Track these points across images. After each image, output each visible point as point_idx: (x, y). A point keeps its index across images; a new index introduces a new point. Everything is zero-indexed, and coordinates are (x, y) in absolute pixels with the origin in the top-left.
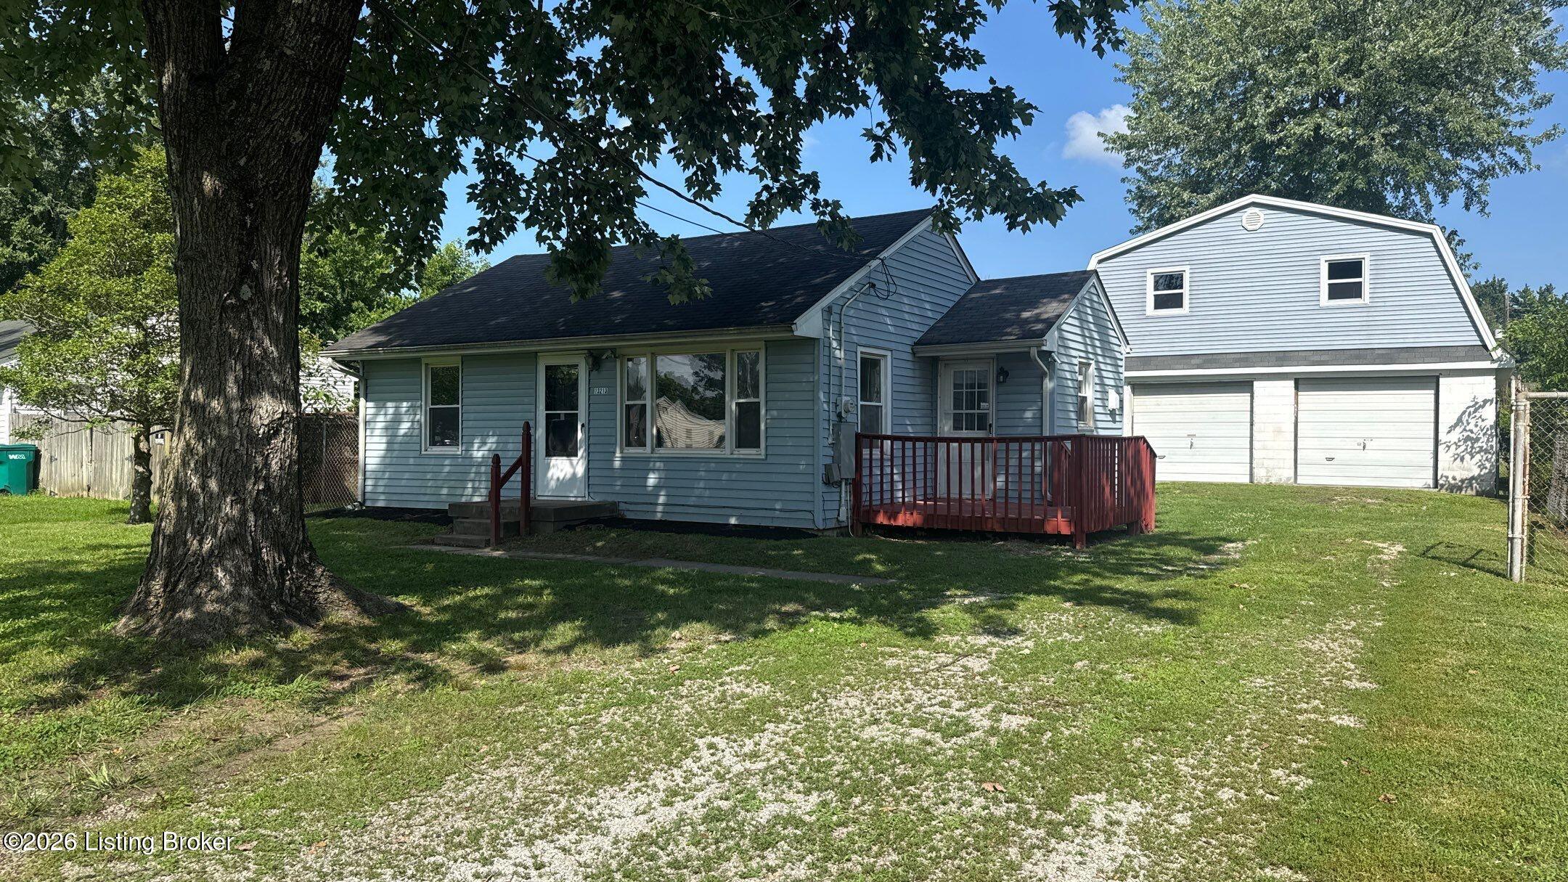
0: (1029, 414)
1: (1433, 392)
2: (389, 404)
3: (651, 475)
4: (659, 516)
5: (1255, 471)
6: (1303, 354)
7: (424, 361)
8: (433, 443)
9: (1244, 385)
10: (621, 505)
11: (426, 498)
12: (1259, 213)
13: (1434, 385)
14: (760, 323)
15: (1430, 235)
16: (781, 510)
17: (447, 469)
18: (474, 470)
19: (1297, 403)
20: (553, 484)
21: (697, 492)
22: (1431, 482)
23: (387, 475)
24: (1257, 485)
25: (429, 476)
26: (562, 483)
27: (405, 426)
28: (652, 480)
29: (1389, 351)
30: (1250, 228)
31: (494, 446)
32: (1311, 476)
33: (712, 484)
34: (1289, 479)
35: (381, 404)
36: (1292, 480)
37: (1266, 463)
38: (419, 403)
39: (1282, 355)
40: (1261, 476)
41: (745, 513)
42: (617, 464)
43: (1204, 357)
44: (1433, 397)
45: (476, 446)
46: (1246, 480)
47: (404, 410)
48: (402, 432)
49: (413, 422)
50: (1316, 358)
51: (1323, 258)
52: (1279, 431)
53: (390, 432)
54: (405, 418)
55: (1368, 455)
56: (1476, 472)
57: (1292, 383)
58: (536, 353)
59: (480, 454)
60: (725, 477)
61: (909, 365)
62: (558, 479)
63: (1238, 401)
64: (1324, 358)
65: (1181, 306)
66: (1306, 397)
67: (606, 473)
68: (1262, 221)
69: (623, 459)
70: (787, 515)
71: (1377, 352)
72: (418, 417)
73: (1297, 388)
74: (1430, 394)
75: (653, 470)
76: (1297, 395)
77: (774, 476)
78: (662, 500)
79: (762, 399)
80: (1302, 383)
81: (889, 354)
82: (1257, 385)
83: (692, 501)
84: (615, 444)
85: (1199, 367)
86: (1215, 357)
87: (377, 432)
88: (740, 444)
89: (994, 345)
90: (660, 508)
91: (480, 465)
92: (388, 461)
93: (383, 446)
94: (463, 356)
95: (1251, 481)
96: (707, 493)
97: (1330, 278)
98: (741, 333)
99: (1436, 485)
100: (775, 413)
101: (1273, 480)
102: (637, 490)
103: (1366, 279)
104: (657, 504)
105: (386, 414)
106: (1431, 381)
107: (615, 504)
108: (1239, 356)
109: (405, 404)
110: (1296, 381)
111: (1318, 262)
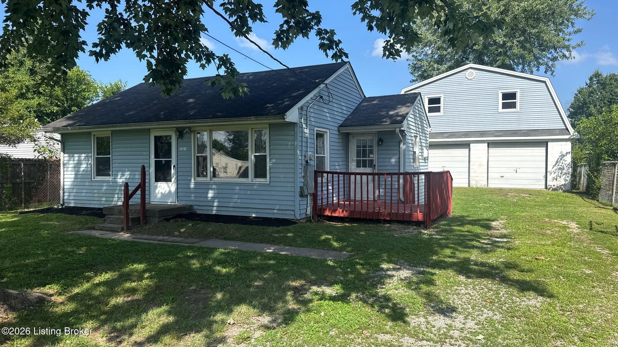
0: (393, 160)
1: (545, 148)
2: (76, 155)
3: (210, 192)
4: (214, 212)
5: (471, 182)
6: (492, 132)
7: (93, 134)
8: (98, 174)
9: (466, 145)
10: (194, 206)
11: (95, 202)
12: (473, 72)
13: (546, 146)
14: (267, 114)
15: (544, 82)
16: (278, 210)
17: (105, 188)
18: (118, 188)
19: (488, 153)
20: (159, 196)
21: (234, 200)
22: (544, 187)
23: (75, 191)
24: (472, 188)
25: (95, 191)
26: (163, 195)
27: (83, 166)
28: (211, 194)
29: (527, 131)
30: (469, 78)
31: (128, 177)
32: (494, 184)
33: (242, 196)
34: (485, 185)
35: (71, 155)
36: (486, 186)
37: (476, 179)
38: (90, 155)
39: (482, 132)
40: (473, 184)
41: (259, 211)
42: (192, 186)
43: (450, 133)
44: (545, 151)
45: (119, 176)
46: (466, 185)
47: (83, 158)
48: (82, 169)
49: (87, 164)
50: (497, 134)
51: (500, 91)
52: (481, 165)
53: (76, 169)
54: (84, 162)
55: (518, 175)
56: (563, 182)
57: (486, 144)
58: (150, 129)
59: (121, 180)
60: (249, 192)
61: (337, 137)
62: (162, 193)
63: (463, 152)
64: (500, 134)
65: (439, 111)
66: (493, 151)
67: (187, 190)
68: (474, 75)
69: (196, 184)
70: (281, 212)
71: (522, 131)
72: (90, 162)
73: (488, 147)
74: (543, 149)
75: (212, 189)
76: (488, 149)
77: (272, 192)
78: (216, 204)
79: (267, 153)
80: (491, 144)
81: (328, 131)
82: (472, 145)
83: (232, 205)
84: (191, 176)
85: (447, 137)
86: (454, 133)
87: (70, 169)
88: (256, 176)
89: (379, 127)
90: (215, 208)
91: (121, 186)
92: (75, 183)
93: (73, 176)
94: (112, 131)
95: (469, 186)
96: (239, 201)
97: (503, 100)
98: (257, 120)
99: (546, 188)
100: (274, 160)
101: (479, 186)
102: (203, 199)
103: (518, 100)
104: (213, 206)
105: (74, 160)
106: (545, 144)
107: (191, 206)
108: (464, 133)
109: (83, 155)
110: (488, 144)
111: (498, 93)
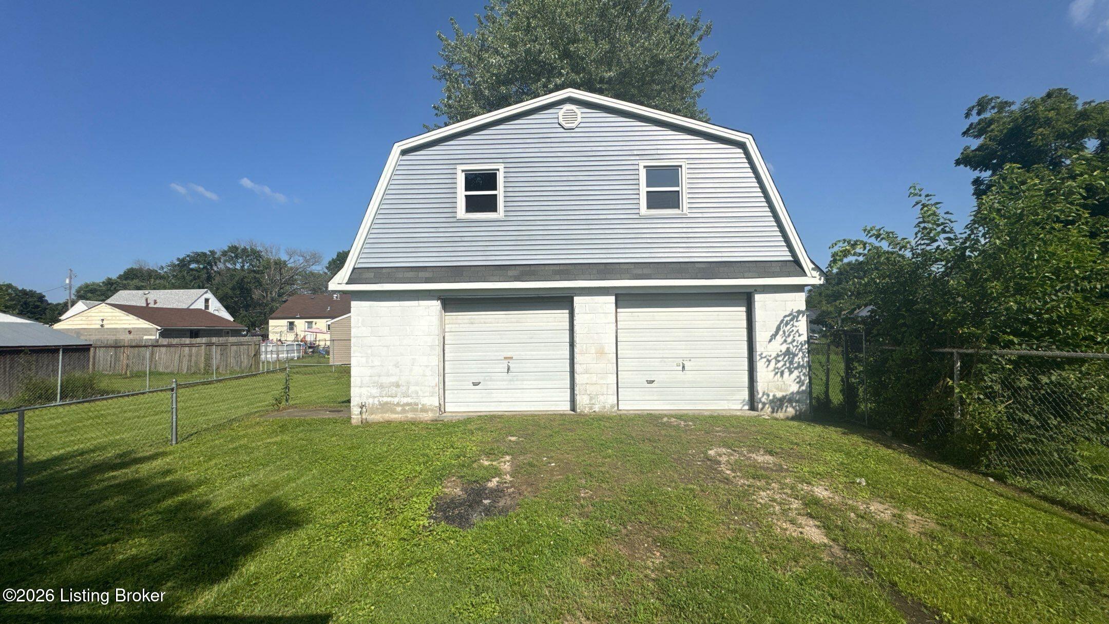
1: (744, 309)
5: (578, 398)
6: (625, 267)
9: (563, 300)
12: (576, 110)
13: (745, 302)
15: (742, 146)
19: (617, 321)
22: (747, 406)
24: (581, 415)
29: (708, 265)
30: (566, 126)
32: (632, 402)
34: (612, 407)
36: (616, 408)
37: (590, 389)
39: (602, 267)
40: (583, 404)
43: (521, 268)
44: (744, 316)
50: (639, 271)
51: (642, 164)
52: (601, 353)
55: (688, 376)
56: (795, 388)
57: (612, 299)
63: (557, 319)
64: (646, 271)
65: (494, 209)
66: (627, 315)
68: (579, 120)
71: (697, 265)
73: (617, 306)
76: (617, 312)
82: (577, 300)
85: (515, 279)
86: (533, 268)
95: (573, 409)
97: (648, 185)
99: (752, 408)
101: (597, 408)
103: (683, 188)
106: (745, 298)
108: (558, 268)
110: (617, 296)
111: (636, 167)
